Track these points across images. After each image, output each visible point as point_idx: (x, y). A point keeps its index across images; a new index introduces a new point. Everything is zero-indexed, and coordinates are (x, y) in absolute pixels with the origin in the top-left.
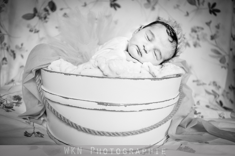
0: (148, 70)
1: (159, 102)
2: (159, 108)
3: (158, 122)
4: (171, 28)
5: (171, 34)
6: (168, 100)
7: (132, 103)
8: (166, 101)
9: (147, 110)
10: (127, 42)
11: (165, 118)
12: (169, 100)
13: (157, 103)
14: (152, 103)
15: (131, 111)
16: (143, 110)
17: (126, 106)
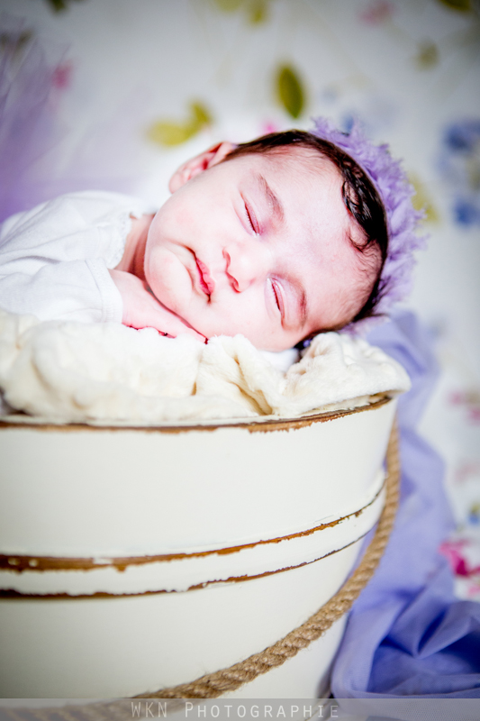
0: (234, 376)
1: (288, 538)
2: (288, 569)
3: (284, 635)
4: (364, 179)
5: (359, 207)
6: (332, 524)
7: (152, 553)
8: (322, 527)
9: (231, 579)
10: (129, 222)
11: (315, 609)
12: (337, 522)
13: (278, 540)
14: (253, 545)
15: (149, 593)
16: (209, 582)
17: (121, 565)
